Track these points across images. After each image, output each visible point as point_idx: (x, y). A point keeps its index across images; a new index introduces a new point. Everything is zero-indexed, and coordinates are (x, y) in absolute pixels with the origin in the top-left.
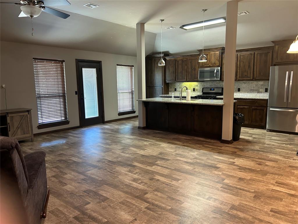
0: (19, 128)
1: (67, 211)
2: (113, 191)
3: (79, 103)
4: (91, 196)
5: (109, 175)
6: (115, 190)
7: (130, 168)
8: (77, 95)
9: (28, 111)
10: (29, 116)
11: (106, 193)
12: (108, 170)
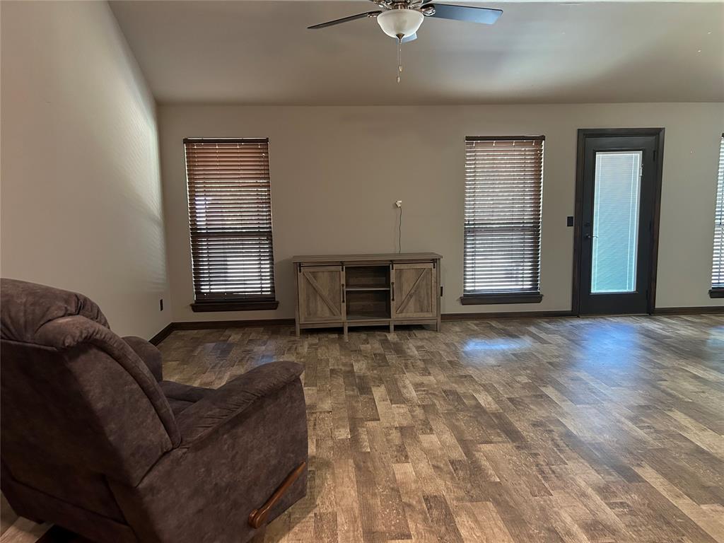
0: (411, 296)
1: (348, 531)
2: (496, 530)
3: (575, 250)
4: (430, 519)
5: (528, 476)
6: (504, 533)
7: (612, 478)
8: (572, 229)
9: (435, 261)
10: (434, 271)
11: (472, 528)
12: (541, 460)
